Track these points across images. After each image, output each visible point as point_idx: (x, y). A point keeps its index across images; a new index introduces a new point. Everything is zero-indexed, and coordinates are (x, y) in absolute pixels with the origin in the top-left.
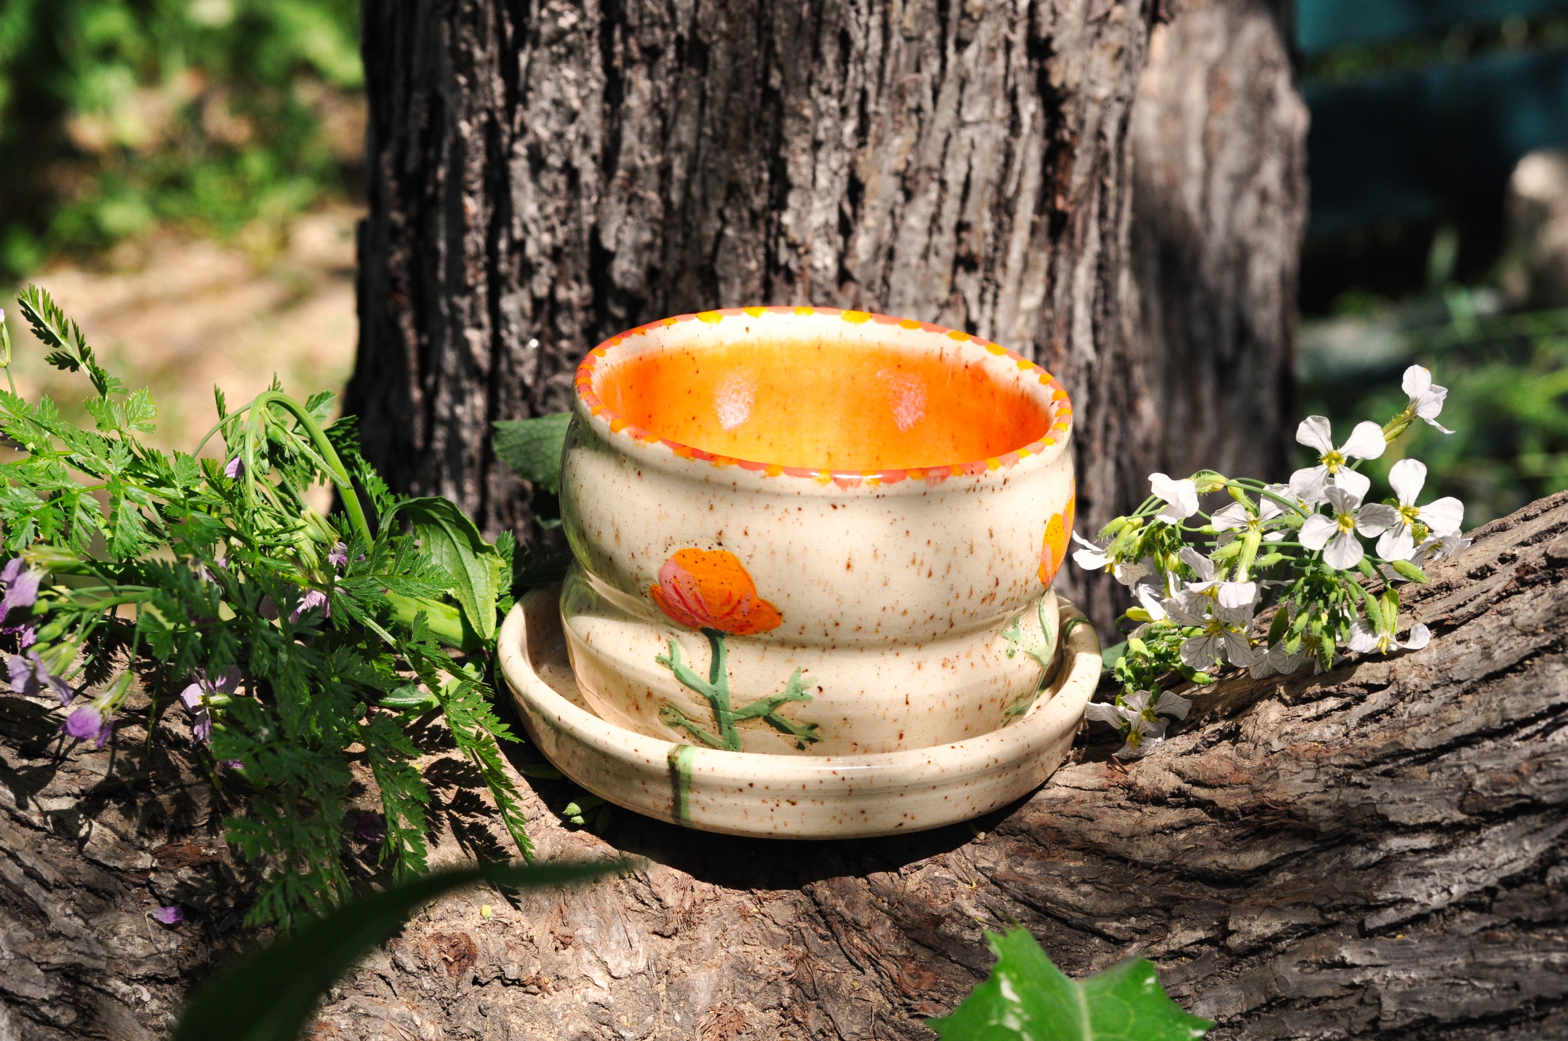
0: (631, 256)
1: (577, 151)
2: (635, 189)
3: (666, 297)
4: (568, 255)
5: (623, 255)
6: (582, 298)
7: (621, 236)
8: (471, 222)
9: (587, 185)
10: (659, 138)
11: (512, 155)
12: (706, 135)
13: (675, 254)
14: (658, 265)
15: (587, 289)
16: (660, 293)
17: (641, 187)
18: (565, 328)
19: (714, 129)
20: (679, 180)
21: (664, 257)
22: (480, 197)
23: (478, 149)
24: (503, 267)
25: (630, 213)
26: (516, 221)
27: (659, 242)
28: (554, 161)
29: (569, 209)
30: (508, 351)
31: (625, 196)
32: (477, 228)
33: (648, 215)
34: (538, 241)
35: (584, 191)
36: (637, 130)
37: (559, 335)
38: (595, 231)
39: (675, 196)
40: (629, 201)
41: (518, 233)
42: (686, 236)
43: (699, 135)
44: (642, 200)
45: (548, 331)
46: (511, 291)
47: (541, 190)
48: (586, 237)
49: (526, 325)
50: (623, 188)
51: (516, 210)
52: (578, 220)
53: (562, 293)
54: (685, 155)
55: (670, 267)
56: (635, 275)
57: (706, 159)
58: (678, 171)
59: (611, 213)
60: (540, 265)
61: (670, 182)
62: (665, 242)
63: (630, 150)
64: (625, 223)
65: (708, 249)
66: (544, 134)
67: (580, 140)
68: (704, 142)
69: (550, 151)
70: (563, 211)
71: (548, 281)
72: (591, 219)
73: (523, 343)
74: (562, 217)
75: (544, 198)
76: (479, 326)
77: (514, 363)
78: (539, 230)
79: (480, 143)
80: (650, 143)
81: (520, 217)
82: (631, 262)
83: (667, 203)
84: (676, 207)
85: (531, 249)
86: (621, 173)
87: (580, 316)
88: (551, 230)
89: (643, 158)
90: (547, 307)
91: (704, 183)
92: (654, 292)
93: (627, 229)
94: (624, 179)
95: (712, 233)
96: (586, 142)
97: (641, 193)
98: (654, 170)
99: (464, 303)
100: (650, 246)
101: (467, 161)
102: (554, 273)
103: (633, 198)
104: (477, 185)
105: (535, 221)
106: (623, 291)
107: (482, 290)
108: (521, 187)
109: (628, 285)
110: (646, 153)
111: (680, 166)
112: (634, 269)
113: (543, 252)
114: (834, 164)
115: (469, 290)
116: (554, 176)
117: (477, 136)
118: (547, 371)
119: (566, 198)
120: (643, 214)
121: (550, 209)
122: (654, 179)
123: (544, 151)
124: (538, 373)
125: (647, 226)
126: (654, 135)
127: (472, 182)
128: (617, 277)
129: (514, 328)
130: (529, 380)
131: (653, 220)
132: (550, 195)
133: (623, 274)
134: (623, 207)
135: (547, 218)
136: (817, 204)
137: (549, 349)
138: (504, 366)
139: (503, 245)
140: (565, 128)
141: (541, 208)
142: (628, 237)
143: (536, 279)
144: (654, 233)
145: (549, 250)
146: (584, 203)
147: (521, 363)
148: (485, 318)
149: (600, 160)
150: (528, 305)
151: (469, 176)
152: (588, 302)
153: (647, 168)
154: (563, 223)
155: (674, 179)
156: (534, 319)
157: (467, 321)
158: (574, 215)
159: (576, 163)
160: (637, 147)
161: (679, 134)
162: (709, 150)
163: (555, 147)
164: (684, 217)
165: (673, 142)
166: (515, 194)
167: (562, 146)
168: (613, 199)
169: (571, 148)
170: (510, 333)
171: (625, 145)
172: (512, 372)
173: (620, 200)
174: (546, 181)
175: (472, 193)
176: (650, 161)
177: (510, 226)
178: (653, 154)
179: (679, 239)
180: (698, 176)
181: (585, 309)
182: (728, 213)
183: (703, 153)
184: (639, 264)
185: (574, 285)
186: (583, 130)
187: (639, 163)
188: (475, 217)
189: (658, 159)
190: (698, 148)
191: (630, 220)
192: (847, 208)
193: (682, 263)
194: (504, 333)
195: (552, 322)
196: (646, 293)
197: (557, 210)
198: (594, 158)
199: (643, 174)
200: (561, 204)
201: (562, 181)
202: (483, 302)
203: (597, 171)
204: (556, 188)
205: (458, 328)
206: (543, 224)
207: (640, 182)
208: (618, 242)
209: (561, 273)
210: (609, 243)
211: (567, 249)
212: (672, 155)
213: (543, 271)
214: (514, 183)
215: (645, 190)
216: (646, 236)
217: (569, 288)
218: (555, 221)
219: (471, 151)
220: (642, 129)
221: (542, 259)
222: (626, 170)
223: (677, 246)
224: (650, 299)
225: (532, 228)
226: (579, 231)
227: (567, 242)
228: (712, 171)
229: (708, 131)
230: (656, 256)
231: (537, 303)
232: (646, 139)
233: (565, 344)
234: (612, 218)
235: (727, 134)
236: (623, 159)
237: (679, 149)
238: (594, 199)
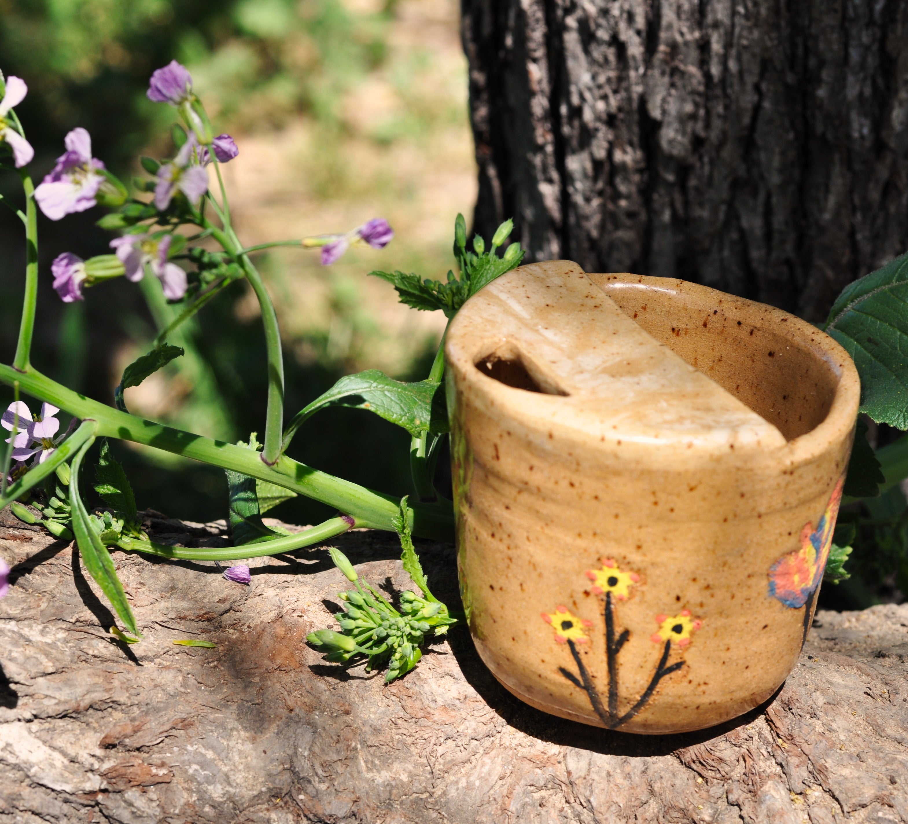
0: (676, 125)
1: (622, 25)
2: (677, 63)
3: (712, 163)
4: (622, 121)
5: (669, 124)
6: (635, 161)
7: (666, 107)
8: (535, 87)
9: (634, 58)
10: (697, 15)
11: (565, 28)
12: (739, 13)
13: (717, 124)
14: (702, 134)
15: (639, 154)
16: (706, 159)
17: (682, 61)
18: (623, 188)
19: (746, 7)
20: (717, 54)
21: (707, 126)
22: (543, 63)
23: (537, 21)
24: (566, 130)
25: (673, 85)
26: (573, 89)
27: (702, 112)
28: (603, 34)
29: (621, 79)
30: (575, 206)
31: (668, 70)
32: (542, 92)
33: (689, 88)
34: (593, 108)
35: (632, 63)
36: (674, 7)
37: (617, 196)
38: (643, 100)
39: (715, 70)
40: (672, 74)
41: (575, 100)
42: (727, 107)
43: (734, 13)
44: (683, 74)
45: (609, 190)
46: (574, 152)
47: (593, 62)
48: (635, 105)
49: (588, 184)
50: (665, 62)
51: (573, 78)
52: (628, 90)
53: (618, 156)
54: (722, 31)
55: (714, 135)
56: (681, 143)
57: (740, 37)
58: (716, 46)
59: (655, 86)
60: (597, 130)
61: (710, 57)
62: (708, 113)
63: (670, 27)
64: (670, 95)
65: (746, 120)
66: (592, 9)
67: (625, 16)
68: (739, 21)
69: (598, 26)
70: (614, 80)
71: (605, 145)
72: (638, 89)
73: (588, 200)
74: (614, 86)
75: (596, 69)
76: (550, 181)
77: (582, 218)
78: (595, 99)
79: (540, 15)
80: (687, 20)
81: (576, 84)
82: (677, 131)
83: (708, 76)
84: (716, 80)
85: (588, 115)
86: (662, 48)
87: (636, 178)
88: (605, 98)
89: (682, 34)
90: (607, 168)
91: (739, 59)
92: (701, 158)
93: (671, 100)
94: (665, 53)
95: (749, 106)
96: (630, 17)
97: (682, 67)
98: (693, 47)
99: (538, 160)
100: (693, 117)
101: (529, 32)
102: (610, 137)
103: (674, 71)
104: (540, 53)
105: (590, 89)
106: (671, 158)
107: (549, 149)
108: (575, 58)
109: (675, 152)
110: (685, 30)
111: (718, 42)
112: (679, 138)
113: (598, 118)
114: (865, 39)
115: (540, 149)
116: (603, 48)
117: (535, 8)
118: (609, 226)
119: (617, 69)
120: (684, 87)
121: (602, 79)
122: (694, 54)
123: (593, 26)
124: (602, 227)
125: (689, 98)
126: (692, 13)
127: (535, 50)
128: (664, 144)
129: (579, 185)
130: (595, 233)
131: (694, 92)
132: (601, 66)
133: (671, 142)
134: (666, 80)
135: (600, 87)
136: (851, 79)
137: (610, 206)
138: (572, 220)
139: (564, 110)
140: (610, 5)
141: (594, 77)
142: (673, 107)
143: (595, 143)
144: (696, 105)
145: (604, 117)
146: (632, 74)
147: (587, 218)
148: (555, 175)
149: (644, 34)
150: (589, 166)
151: (532, 45)
152: (642, 165)
153: (686, 43)
154: (616, 92)
155: (713, 53)
156: (595, 179)
157: (540, 176)
158: (624, 84)
159: (623, 37)
160: (676, 24)
161: (714, 11)
162: (743, 28)
163: (602, 21)
164: (724, 89)
165: (709, 19)
166: (571, 64)
167: (608, 21)
168: (656, 72)
169: (616, 24)
170: (576, 190)
171: (664, 22)
172: (579, 225)
173: (663, 73)
174: (597, 53)
175: (535, 60)
176: (689, 37)
177: (568, 94)
178: (691, 30)
179: (720, 109)
180: (734, 52)
181: (640, 171)
182: (764, 87)
183: (737, 30)
184: (684, 133)
185: (629, 149)
186: (626, 7)
187: (679, 38)
188: (540, 82)
189: (697, 34)
190: (733, 25)
191: (673, 92)
192: (880, 81)
193: (724, 133)
194: (571, 190)
195: (611, 182)
196: (693, 160)
197: (609, 80)
198: (638, 33)
199: (683, 49)
200: (612, 74)
201: (611, 53)
202: (551, 160)
203: (641, 44)
204: (606, 60)
205: (533, 183)
206: (597, 93)
207: (681, 57)
208: (664, 112)
209: (617, 137)
210: (656, 113)
211: (621, 116)
212: (710, 31)
213: (600, 135)
214: (568, 54)
215: (686, 65)
216: (689, 108)
217: (625, 152)
218: (607, 90)
219: (531, 21)
220: (679, 8)
221: (599, 125)
222: (667, 45)
223: (719, 116)
224: (698, 165)
225: (588, 95)
226: (629, 99)
227: (620, 109)
228: (745, 48)
229: (741, 9)
230: (699, 126)
231: (597, 164)
232: (683, 16)
233: (623, 203)
234: (658, 89)
235: (758, 13)
236: (663, 35)
237: (716, 25)
238: (641, 70)
